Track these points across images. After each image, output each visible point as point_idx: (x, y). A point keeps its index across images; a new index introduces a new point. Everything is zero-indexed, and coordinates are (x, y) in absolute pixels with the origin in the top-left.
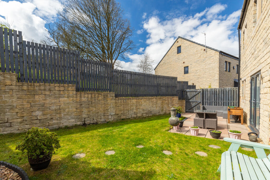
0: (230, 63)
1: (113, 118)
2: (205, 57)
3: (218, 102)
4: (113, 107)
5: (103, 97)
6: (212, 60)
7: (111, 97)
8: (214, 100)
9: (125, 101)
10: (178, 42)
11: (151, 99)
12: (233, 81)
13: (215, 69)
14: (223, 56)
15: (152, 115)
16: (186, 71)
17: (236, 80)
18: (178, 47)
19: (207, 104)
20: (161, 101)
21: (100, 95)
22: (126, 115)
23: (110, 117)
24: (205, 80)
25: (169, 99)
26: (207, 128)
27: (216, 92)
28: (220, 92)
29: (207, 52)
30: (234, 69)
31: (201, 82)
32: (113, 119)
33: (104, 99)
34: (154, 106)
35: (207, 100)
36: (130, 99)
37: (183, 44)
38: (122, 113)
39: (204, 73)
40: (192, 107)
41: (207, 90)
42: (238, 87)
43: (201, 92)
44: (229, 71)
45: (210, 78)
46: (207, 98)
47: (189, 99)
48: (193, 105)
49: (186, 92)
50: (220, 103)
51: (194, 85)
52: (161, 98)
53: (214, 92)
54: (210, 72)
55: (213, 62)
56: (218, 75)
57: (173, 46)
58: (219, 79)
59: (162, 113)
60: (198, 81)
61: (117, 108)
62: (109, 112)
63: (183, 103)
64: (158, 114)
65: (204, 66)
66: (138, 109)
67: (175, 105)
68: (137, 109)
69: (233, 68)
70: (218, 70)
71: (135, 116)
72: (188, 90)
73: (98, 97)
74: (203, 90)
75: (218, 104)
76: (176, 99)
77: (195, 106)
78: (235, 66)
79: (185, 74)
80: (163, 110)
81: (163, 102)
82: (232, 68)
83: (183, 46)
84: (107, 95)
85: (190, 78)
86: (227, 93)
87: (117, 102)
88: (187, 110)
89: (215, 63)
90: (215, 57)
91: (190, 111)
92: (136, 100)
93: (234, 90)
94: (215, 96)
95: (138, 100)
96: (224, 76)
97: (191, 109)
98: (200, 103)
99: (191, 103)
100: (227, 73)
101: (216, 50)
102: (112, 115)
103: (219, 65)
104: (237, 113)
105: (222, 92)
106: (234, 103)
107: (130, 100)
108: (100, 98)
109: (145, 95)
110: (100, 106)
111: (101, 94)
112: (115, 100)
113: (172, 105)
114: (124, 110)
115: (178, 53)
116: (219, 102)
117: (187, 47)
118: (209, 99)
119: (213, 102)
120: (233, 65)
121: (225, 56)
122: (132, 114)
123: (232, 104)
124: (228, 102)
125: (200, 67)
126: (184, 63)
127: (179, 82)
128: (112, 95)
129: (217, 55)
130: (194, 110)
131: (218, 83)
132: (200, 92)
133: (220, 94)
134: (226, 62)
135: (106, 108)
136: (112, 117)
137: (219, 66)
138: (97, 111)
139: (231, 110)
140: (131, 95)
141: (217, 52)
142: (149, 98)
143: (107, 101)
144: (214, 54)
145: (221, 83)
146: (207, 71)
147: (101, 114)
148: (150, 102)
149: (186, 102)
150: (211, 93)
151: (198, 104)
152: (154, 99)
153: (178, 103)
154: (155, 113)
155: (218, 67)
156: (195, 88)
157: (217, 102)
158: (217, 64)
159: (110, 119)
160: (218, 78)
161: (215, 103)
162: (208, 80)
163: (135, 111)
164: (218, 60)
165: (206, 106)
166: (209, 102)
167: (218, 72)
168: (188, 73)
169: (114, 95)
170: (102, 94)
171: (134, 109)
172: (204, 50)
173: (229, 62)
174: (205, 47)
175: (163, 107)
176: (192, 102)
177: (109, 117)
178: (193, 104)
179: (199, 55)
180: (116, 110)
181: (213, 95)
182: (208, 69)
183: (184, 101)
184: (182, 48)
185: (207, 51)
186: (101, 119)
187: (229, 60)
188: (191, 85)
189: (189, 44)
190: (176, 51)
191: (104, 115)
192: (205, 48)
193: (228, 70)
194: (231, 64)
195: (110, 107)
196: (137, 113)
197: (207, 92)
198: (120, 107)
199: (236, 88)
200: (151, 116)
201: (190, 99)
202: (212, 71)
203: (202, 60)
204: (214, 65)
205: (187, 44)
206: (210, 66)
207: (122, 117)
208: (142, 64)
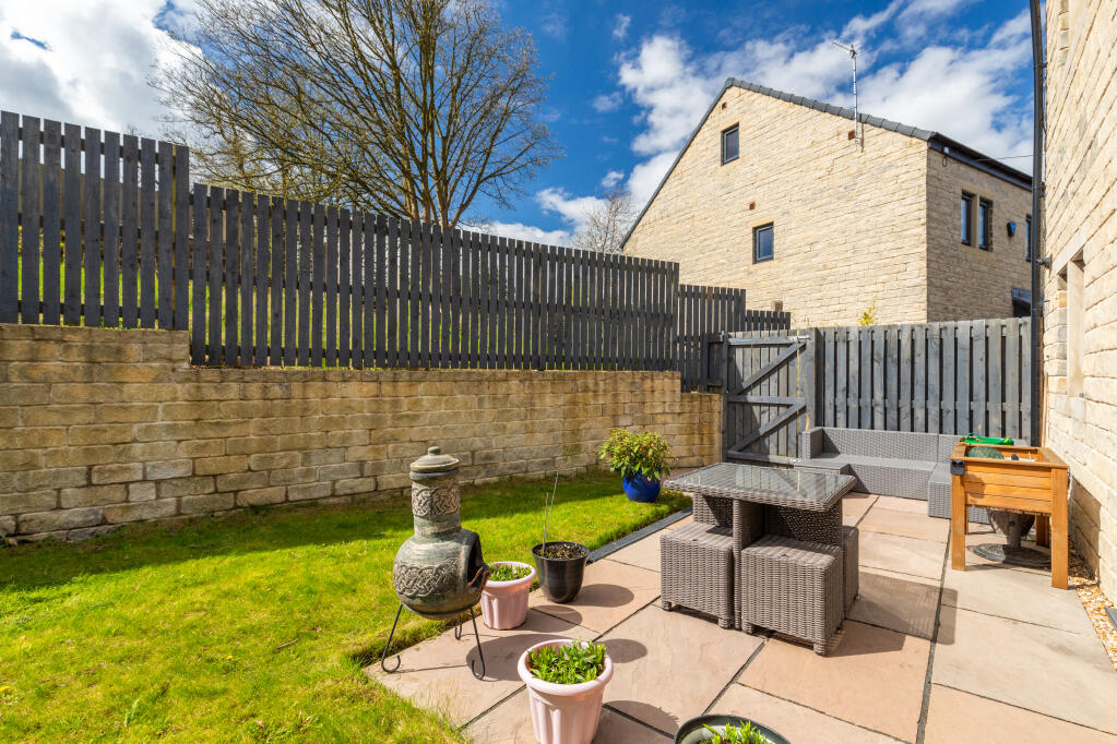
0: (987, 204)
1: (171, 500)
2: (853, 170)
3: (905, 410)
4: (172, 429)
5: (78, 360)
6: (891, 186)
7: (156, 364)
8: (885, 397)
9: (277, 390)
10: (724, 106)
11: (494, 380)
12: (1009, 296)
13: (909, 232)
14: (953, 166)
15: (495, 479)
16: (763, 244)
17: (1021, 292)
18: (724, 132)
19: (841, 416)
20: (562, 400)
21: (53, 349)
22: (287, 482)
23: (140, 494)
24: (856, 290)
25: (622, 387)
26: (757, 630)
27: (893, 346)
28: (920, 349)
29: (862, 145)
30: (1010, 233)
31: (835, 301)
32: (172, 509)
33: (89, 373)
34: (509, 425)
35: (841, 396)
36: (325, 380)
37: (747, 116)
38: (250, 470)
39: (849, 254)
40: (762, 431)
41: (842, 336)
42: (1028, 319)
43: (811, 349)
44: (987, 246)
45: (881, 279)
46: (842, 384)
47: (745, 385)
48: (766, 420)
49: (730, 346)
50: (920, 414)
51: (785, 309)
52: (562, 378)
53: (884, 350)
54: (882, 247)
55: (896, 198)
56: (924, 264)
57: (705, 128)
58: (930, 284)
59: (565, 467)
60: (818, 295)
61: (211, 433)
62: (133, 459)
63: (711, 411)
64: (540, 474)
65: (852, 216)
66: (386, 442)
67: (660, 419)
68: (375, 443)
69: (1005, 232)
70: (924, 237)
71: (366, 485)
72: (737, 337)
73: (29, 356)
74: (820, 337)
75: (906, 421)
76: (666, 385)
77: (776, 429)
78: (1016, 220)
79: (755, 262)
80: (577, 448)
81: (574, 403)
82: (998, 233)
83: (750, 124)
84: (119, 351)
85: (782, 282)
86: (963, 355)
87: (210, 393)
88: (732, 452)
89: (908, 201)
90: (904, 169)
91: (749, 455)
92: (372, 386)
93: (1004, 338)
94: (892, 370)
95: (387, 388)
96: (957, 270)
97: (755, 447)
98: (803, 410)
99: (756, 409)
100: (975, 253)
101: (912, 133)
102: (158, 482)
103: (929, 209)
104: (1017, 492)
105: (933, 348)
106: (1004, 413)
107: (320, 384)
108: (53, 366)
109: (455, 359)
110: (54, 418)
111: (60, 341)
112: (187, 385)
113: (643, 419)
114: (266, 447)
115: (723, 163)
116: (912, 410)
117: (766, 129)
118: (854, 388)
119: (879, 411)
120: (1008, 215)
121: (961, 162)
122: (342, 471)
123: (995, 421)
124: (971, 412)
125: (829, 222)
126: (752, 206)
127: (694, 293)
128: (163, 352)
129: (917, 157)
130: (768, 453)
131: (924, 305)
132: (803, 348)
133: (920, 361)
134: (968, 197)
135: (107, 436)
136: (158, 497)
137: (928, 216)
138: (20, 457)
139: (972, 471)
141: (915, 140)
142: (475, 377)
143: (121, 391)
144: (898, 154)
145: (939, 308)
146: (867, 242)
147: (57, 476)
148: (481, 401)
149: (728, 403)
150: (867, 351)
151: (794, 417)
152: (514, 386)
153: (677, 409)
154: (517, 467)
155: (924, 220)
156: (788, 328)
157: (899, 409)
158: (916, 207)
159: (147, 504)
160: (923, 280)
161: (893, 415)
162: (873, 288)
163: (359, 452)
164: (923, 181)
165: (838, 433)
166: (854, 406)
167: (924, 248)
168: (772, 258)
169: (182, 350)
170: (76, 339)
171: (356, 441)
172: (852, 135)
173: (982, 200)
174: (852, 119)
175: (575, 432)
176: (760, 405)
177: (134, 497)
178: (765, 418)
179: (826, 162)
180: (199, 448)
181: (878, 367)
182: (871, 234)
183: (716, 397)
184: (743, 135)
185: (862, 140)
186: (59, 508)
187: (983, 185)
188: (766, 309)
189: (775, 112)
190: (718, 150)
191: (90, 484)
192: (853, 125)
193: (979, 241)
194: (995, 210)
195: (148, 430)
196: (378, 468)
197: (842, 348)
198: (232, 431)
199: (1020, 320)
200: (486, 484)
201: (749, 389)
202: (890, 245)
203: (841, 189)
204: (902, 210)
205: (769, 114)
206: (881, 219)
207: (254, 494)
208: (595, 230)
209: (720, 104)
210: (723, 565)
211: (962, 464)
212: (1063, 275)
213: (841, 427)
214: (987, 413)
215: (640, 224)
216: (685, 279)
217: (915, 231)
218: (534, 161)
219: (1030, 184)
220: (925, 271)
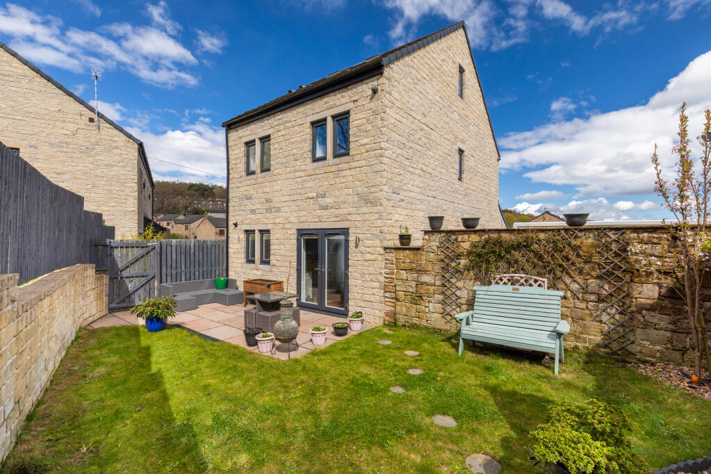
2: (93, 140)
6: (117, 158)
7: (10, 307)
8: (185, 268)
11: (65, 283)
13: (128, 185)
19: (169, 278)
25: (80, 277)
27: (188, 247)
28: (197, 249)
29: (99, 129)
35: (169, 269)
36: (41, 300)
39: (89, 187)
40: (131, 291)
41: (169, 243)
43: (158, 249)
44: (142, 193)
46: (169, 264)
47: (121, 269)
49: (112, 247)
54: (112, 188)
55: (120, 165)
56: (136, 201)
58: (138, 211)
59: (73, 334)
64: (69, 343)
65: (92, 166)
72: (116, 243)
74: (160, 243)
77: (139, 289)
88: (113, 306)
89: (128, 169)
90: (126, 153)
91: (123, 305)
95: (51, 299)
96: (140, 204)
97: (127, 300)
98: (154, 277)
99: (127, 280)
100: (141, 196)
103: (137, 176)
105: (201, 249)
107: (40, 303)
118: (174, 265)
119: (183, 273)
120: (144, 179)
125: (73, 164)
128: (13, 294)
129: (132, 149)
130: (134, 301)
131: (136, 221)
132: (154, 248)
133: (197, 253)
141: (131, 141)
144: (122, 144)
146: (103, 183)
149: (110, 278)
150: (179, 249)
151: (149, 281)
153: (94, 286)
155: (136, 181)
158: (132, 173)
161: (188, 274)
166: (174, 273)
167: (136, 194)
172: (91, 120)
173: (142, 172)
174: (93, 111)
176: (129, 277)
178: (133, 284)
179: (71, 127)
182: (104, 179)
183: (106, 276)
185: (98, 126)
192: (95, 117)
197: (169, 248)
201: (124, 270)
202: (118, 189)
203: (83, 148)
204: (124, 172)
206: (112, 173)
212: (247, 231)
217: (132, 185)
220: (136, 205)
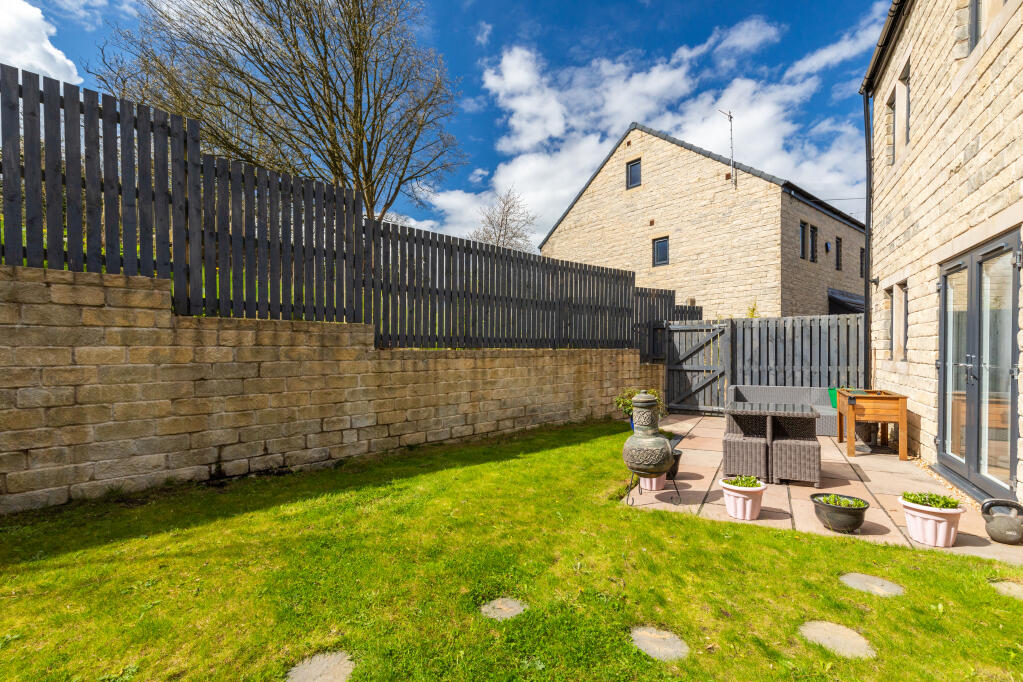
0: (814, 229)
1: (365, 442)
2: (730, 202)
3: (789, 373)
4: (366, 392)
5: (315, 345)
6: (757, 216)
7: (357, 348)
8: (776, 364)
9: (421, 365)
10: (629, 143)
11: (536, 356)
13: (768, 250)
14: (796, 203)
15: (537, 426)
16: (661, 251)
18: (628, 164)
19: (748, 378)
20: (574, 369)
21: (302, 337)
22: (426, 429)
23: (350, 437)
24: (731, 289)
25: (606, 361)
26: (783, 482)
27: (781, 331)
28: (798, 332)
29: (736, 184)
30: (827, 250)
31: (716, 296)
32: (365, 448)
33: (321, 354)
34: (544, 387)
35: (747, 364)
36: (447, 358)
37: (648, 154)
38: (407, 420)
39: (726, 263)
40: (694, 389)
41: (747, 325)
42: (862, 315)
43: (728, 333)
44: (814, 259)
45: (750, 281)
46: (748, 356)
47: (681, 358)
48: (696, 382)
49: (670, 331)
50: (798, 375)
52: (572, 354)
53: (773, 335)
54: (750, 259)
55: (760, 224)
56: (779, 272)
57: (612, 159)
58: (783, 286)
59: (576, 417)
60: (704, 292)
61: (386, 395)
62: (345, 414)
63: (658, 376)
64: (560, 422)
65: (728, 236)
66: (479, 400)
67: (627, 382)
68: (474, 401)
69: (824, 249)
70: (779, 254)
71: (468, 431)
72: (676, 325)
73: (290, 343)
74: (733, 324)
75: (789, 380)
76: (631, 358)
77: (704, 387)
78: (830, 240)
79: (654, 265)
80: (581, 404)
81: (580, 372)
82: (821, 249)
83: (650, 160)
84: (338, 338)
85: (675, 282)
86: (824, 337)
87: (386, 368)
88: (672, 404)
89: (768, 227)
90: (766, 204)
91: (685, 406)
92: (472, 361)
93: (848, 327)
94: (781, 346)
95: (479, 363)
96: (798, 276)
97: (688, 401)
98: (722, 374)
99: (689, 374)
100: (807, 263)
101: (771, 179)
102: (358, 429)
103: (782, 234)
104: (882, 412)
105: (807, 332)
107: (444, 360)
108: (302, 349)
109: (509, 342)
110: (304, 385)
111: (307, 332)
112: (374, 362)
113: (617, 382)
114: (416, 404)
115: (628, 188)
116: (793, 373)
117: (662, 165)
118: (756, 359)
119: (773, 373)
120: (826, 237)
121: (800, 201)
122: (456, 421)
123: (843, 378)
124: (829, 372)
125: (711, 239)
126: (652, 223)
127: (643, 293)
128: (362, 338)
129: (774, 198)
130: (698, 404)
131: (779, 301)
132: (722, 332)
133: (798, 340)
134: (804, 224)
135: (332, 397)
136: (358, 440)
137: (782, 239)
138: (286, 413)
139: (858, 402)
140: (450, 342)
141: (773, 185)
142: (526, 354)
143: (339, 367)
144: (761, 194)
145: (788, 303)
146: (739, 254)
147: (305, 425)
148: (529, 370)
149: (669, 370)
150: (764, 334)
151: (715, 379)
152: (547, 360)
153: (638, 375)
154: (548, 417)
155: (779, 242)
156: (702, 318)
157: (785, 372)
158: (774, 232)
159: (353, 446)
160: (778, 283)
161: (781, 376)
162: (743, 288)
163: (465, 408)
164: (778, 214)
165: (746, 388)
166: (756, 370)
167: (779, 261)
168: (668, 263)
169: (371, 337)
170: (315, 330)
171: (463, 400)
172: (728, 177)
173: (812, 227)
174: (729, 165)
175: (580, 392)
176: (692, 371)
177: (345, 440)
178: (695, 381)
179: (709, 194)
180: (381, 405)
181: (772, 345)
182: (742, 249)
183: (661, 366)
184: (645, 168)
185: (736, 181)
186: (306, 448)
187: (813, 217)
188: (684, 304)
189: (669, 153)
190: (624, 177)
191: (323, 432)
192: (729, 169)
193: (810, 255)
194: (819, 234)
195: (353, 393)
196: (475, 418)
197: (748, 332)
198: (398, 393)
199: (858, 315)
200: (533, 430)
201: (685, 360)
202: (755, 258)
203: (720, 216)
204: (764, 233)
205: (665, 154)
206: (750, 239)
207: (411, 438)
208: (490, 228)
209: (625, 142)
210: (763, 451)
211: (854, 398)
212: (889, 291)
213: (748, 384)
214: (839, 373)
215: (557, 230)
216: (639, 284)
217: (773, 249)
218: (444, 166)
219: (865, 229)
220: (779, 278)
